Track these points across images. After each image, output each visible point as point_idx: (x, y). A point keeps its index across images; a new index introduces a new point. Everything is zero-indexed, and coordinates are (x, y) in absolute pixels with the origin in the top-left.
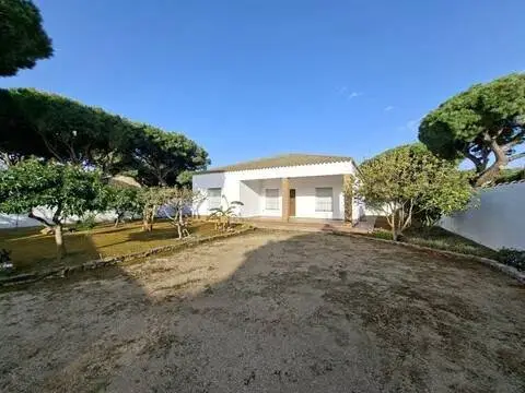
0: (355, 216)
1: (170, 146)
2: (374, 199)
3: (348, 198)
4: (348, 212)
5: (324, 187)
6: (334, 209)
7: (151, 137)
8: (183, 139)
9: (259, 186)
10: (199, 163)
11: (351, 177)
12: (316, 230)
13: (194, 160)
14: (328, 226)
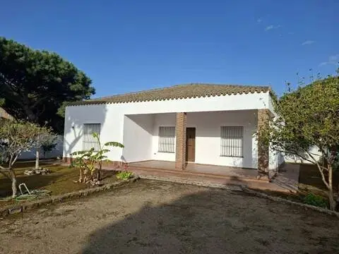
0: (273, 165)
1: (38, 67)
2: (298, 144)
3: (264, 143)
4: (263, 160)
5: (231, 125)
6: (245, 154)
7: (13, 56)
8: (57, 60)
9: (151, 123)
10: (79, 92)
11: (268, 112)
12: (218, 185)
13: (73, 87)
14: (235, 178)
